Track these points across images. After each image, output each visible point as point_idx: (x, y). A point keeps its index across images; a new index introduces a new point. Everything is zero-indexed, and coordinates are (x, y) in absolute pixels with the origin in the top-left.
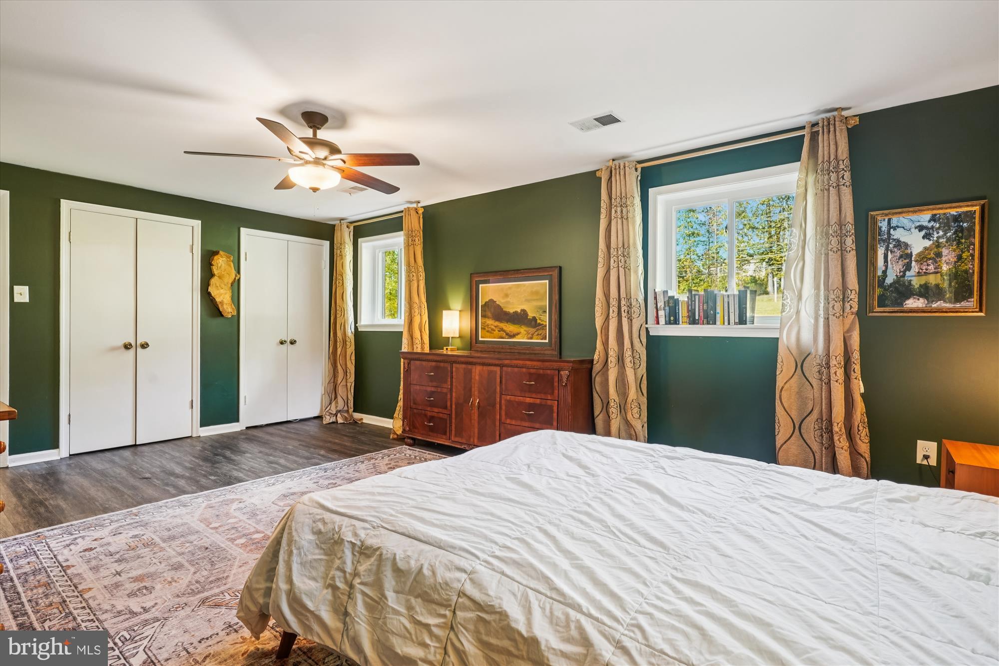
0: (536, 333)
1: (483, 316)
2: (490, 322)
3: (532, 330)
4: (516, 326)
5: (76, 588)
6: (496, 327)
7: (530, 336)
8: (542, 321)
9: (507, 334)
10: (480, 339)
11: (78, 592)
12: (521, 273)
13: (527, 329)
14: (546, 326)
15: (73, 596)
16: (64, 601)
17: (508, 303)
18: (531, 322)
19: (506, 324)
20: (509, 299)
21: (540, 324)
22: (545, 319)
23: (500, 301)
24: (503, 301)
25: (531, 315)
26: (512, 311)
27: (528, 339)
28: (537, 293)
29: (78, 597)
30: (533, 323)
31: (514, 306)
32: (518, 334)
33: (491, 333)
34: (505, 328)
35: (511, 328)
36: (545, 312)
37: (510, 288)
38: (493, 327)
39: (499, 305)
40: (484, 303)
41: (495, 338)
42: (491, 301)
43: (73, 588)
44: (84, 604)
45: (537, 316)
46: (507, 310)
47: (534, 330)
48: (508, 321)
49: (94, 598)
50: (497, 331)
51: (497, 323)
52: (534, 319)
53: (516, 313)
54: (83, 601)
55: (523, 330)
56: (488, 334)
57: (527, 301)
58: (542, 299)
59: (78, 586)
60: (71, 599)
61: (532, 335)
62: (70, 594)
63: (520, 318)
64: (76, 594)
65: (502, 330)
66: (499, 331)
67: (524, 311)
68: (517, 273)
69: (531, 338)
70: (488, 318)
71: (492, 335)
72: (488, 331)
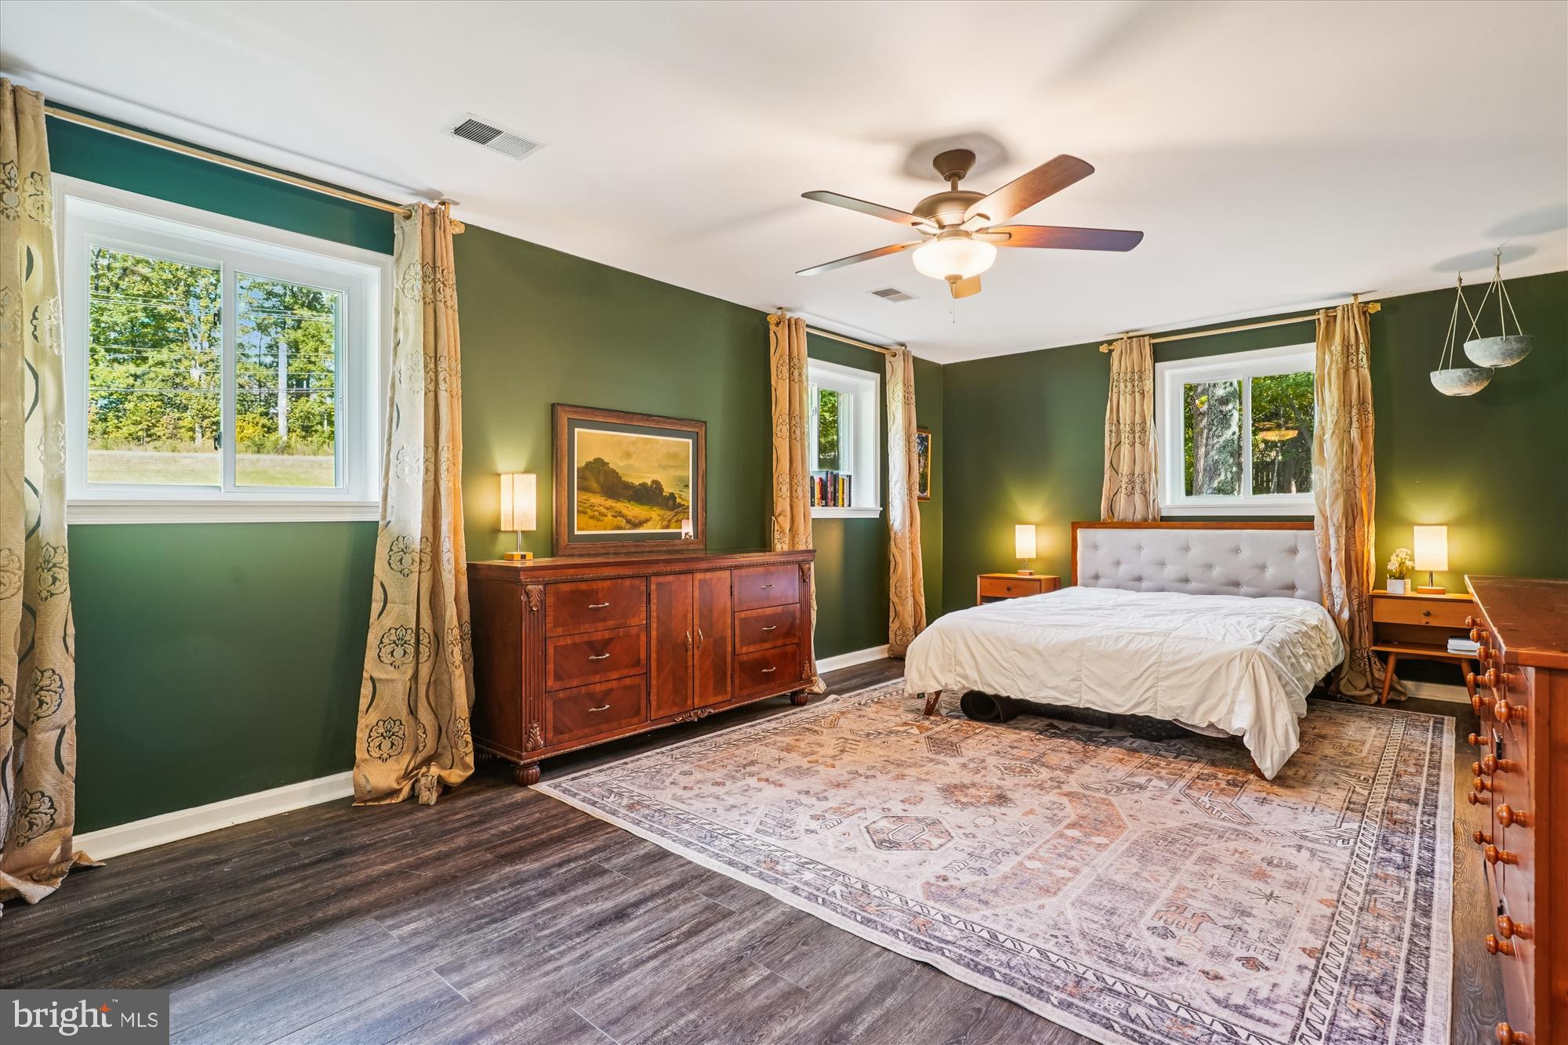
0: (675, 519)
1: (581, 489)
2: (597, 500)
3: (669, 514)
4: (644, 507)
5: (1333, 915)
6: (608, 509)
7: (666, 523)
8: (683, 500)
9: (628, 521)
10: (577, 532)
11: (1337, 907)
12: (654, 421)
13: (661, 512)
14: (688, 507)
15: (1347, 908)
16: (1361, 909)
17: (630, 467)
18: (668, 500)
19: (627, 505)
20: (631, 462)
21: (680, 505)
22: (688, 497)
23: (615, 462)
24: (621, 464)
25: (667, 490)
26: (637, 482)
27: (663, 528)
28: (675, 456)
29: (1343, 903)
30: (671, 503)
31: (639, 474)
32: (647, 520)
33: (598, 520)
34: (624, 511)
35: (634, 510)
36: (687, 486)
37: (634, 443)
38: (602, 509)
39: (613, 471)
40: (583, 464)
41: (605, 529)
42: (599, 462)
43: (1337, 917)
44: (1345, 890)
45: (676, 492)
46: (630, 480)
47: (672, 513)
48: (630, 499)
49: (1329, 889)
50: (610, 517)
51: (610, 503)
52: (672, 496)
53: (644, 485)
54: (1343, 894)
55: (655, 513)
56: (592, 522)
57: (664, 467)
58: (685, 467)
59: (1330, 915)
60: (1351, 906)
61: (669, 521)
62: (1348, 914)
63: (649, 495)
64: (1341, 908)
65: (620, 514)
66: (613, 516)
67: (656, 483)
68: (647, 420)
69: (668, 527)
70: (594, 492)
71: (601, 523)
72: (592, 517)
